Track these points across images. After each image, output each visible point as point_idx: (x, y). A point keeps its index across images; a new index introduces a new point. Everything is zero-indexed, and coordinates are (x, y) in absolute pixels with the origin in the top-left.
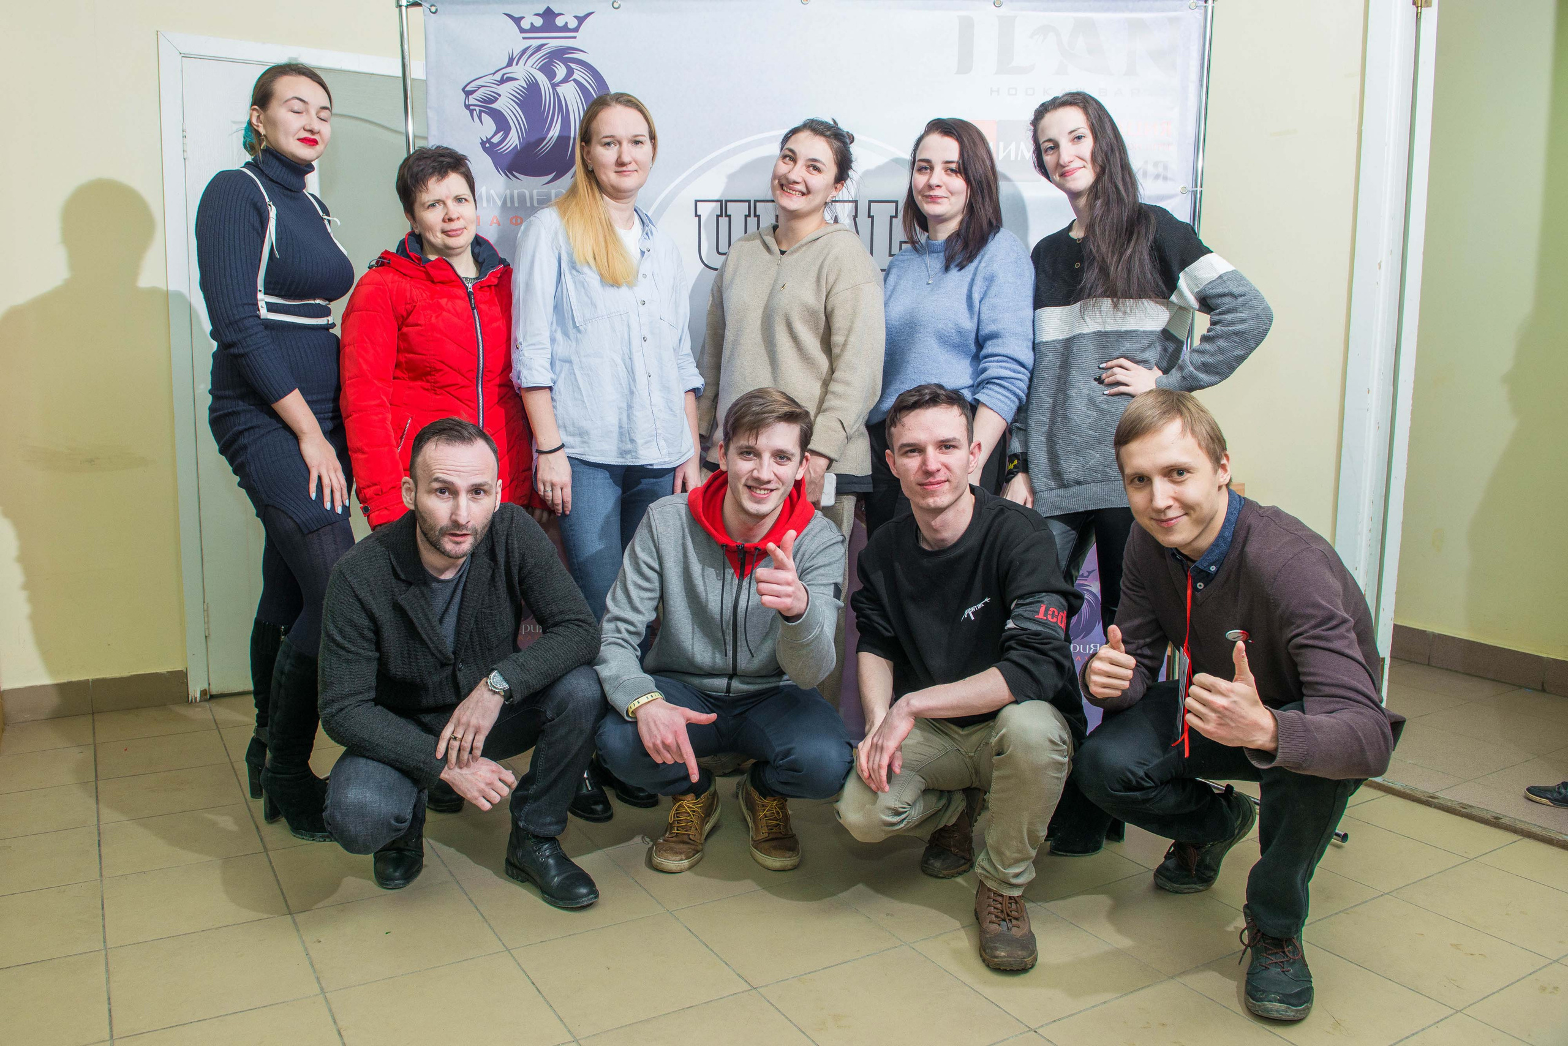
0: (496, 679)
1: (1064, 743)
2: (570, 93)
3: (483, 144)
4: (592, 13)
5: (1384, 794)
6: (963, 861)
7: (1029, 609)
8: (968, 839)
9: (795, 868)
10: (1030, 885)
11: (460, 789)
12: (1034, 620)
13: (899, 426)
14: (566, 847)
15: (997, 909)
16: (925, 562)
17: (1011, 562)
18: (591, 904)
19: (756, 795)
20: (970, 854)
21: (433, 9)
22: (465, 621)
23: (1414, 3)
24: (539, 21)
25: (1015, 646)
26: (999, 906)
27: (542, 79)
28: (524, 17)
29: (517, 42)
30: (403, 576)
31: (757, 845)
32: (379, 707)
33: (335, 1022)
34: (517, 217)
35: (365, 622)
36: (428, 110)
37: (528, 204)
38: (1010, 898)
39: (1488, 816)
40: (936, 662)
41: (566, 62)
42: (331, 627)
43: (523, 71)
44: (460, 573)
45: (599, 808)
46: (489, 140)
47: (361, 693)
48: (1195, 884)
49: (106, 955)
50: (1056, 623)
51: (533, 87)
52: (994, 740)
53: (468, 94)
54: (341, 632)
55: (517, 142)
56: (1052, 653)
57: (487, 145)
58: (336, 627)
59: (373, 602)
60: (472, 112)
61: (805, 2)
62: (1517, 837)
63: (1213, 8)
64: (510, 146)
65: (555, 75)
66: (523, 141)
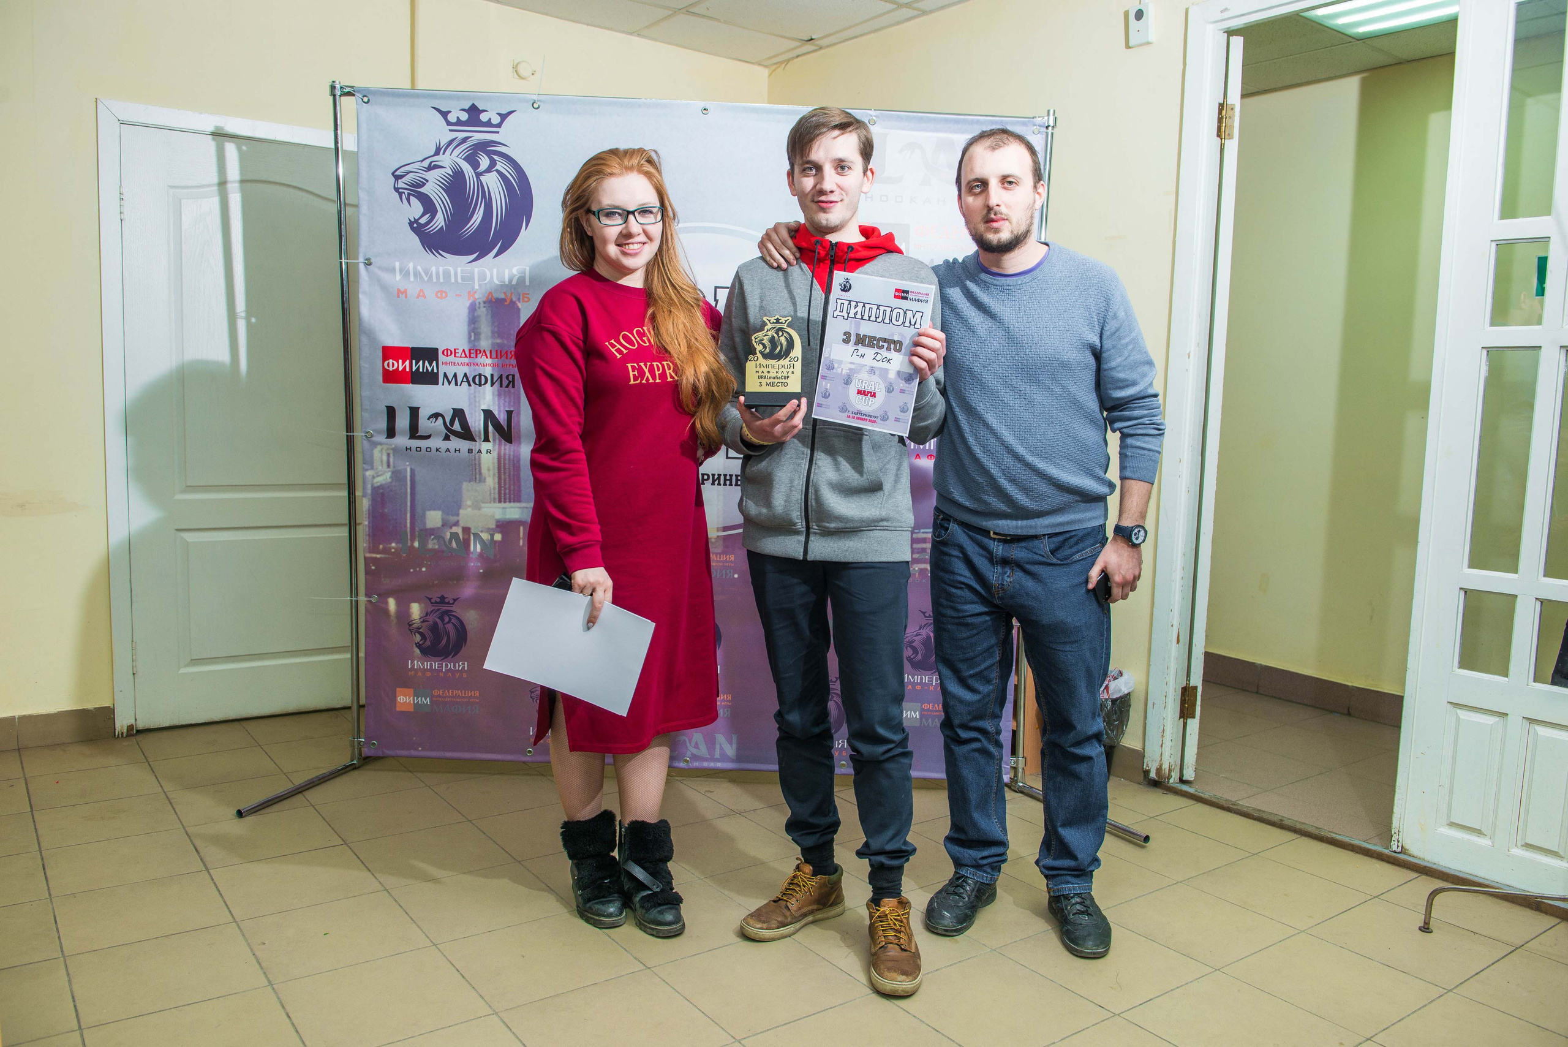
2: (492, 182)
3: (411, 224)
4: (515, 111)
5: (1194, 802)
21: (366, 99)
23: (1219, 136)
24: (464, 117)
27: (467, 168)
28: (451, 112)
29: (445, 134)
34: (441, 291)
36: (360, 191)
37: (453, 280)
39: (1275, 819)
41: (489, 154)
43: (448, 160)
46: (416, 221)
51: (458, 175)
55: (443, 224)
57: (415, 225)
60: (401, 194)
61: (705, 112)
62: (1294, 836)
63: (1052, 134)
64: (436, 228)
65: (479, 165)
66: (449, 223)
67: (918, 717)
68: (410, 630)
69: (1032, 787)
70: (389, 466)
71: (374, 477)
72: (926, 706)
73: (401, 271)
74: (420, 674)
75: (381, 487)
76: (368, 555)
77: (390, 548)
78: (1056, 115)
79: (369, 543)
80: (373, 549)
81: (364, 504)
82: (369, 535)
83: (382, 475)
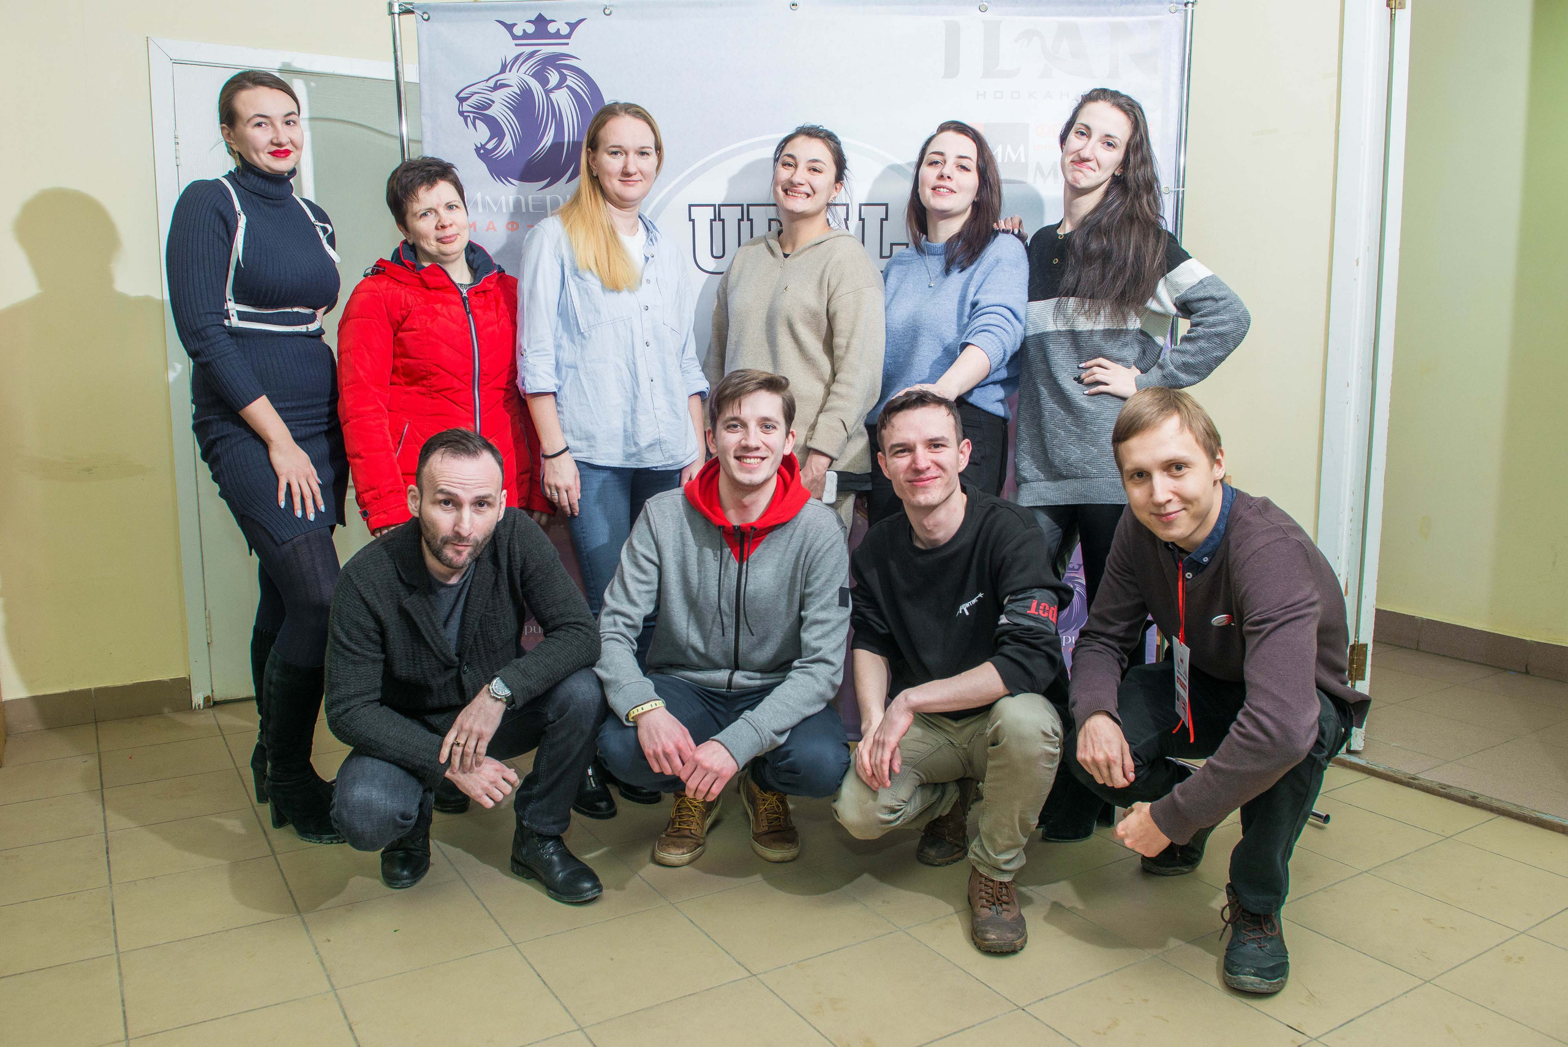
0: (498, 686)
1: (1056, 734)
2: (562, 99)
3: (477, 150)
4: (584, 20)
5: (1367, 776)
6: (957, 849)
7: (1021, 604)
8: (962, 827)
9: (794, 859)
10: (1022, 870)
11: (464, 787)
12: (1027, 615)
13: (889, 427)
14: (570, 843)
15: (988, 894)
16: (920, 560)
17: (1004, 559)
18: (595, 898)
19: (756, 789)
20: (964, 842)
21: (426, 16)
22: (470, 624)
23: (1388, 5)
24: (531, 29)
25: (1008, 641)
26: (990, 890)
27: (535, 85)
28: (516, 24)
29: (510, 49)
30: (406, 581)
31: (757, 837)
32: (385, 707)
33: (346, 1017)
34: (512, 223)
35: (371, 624)
36: (422, 117)
37: (524, 210)
38: (1001, 883)
39: (1465, 795)
40: (931, 658)
41: (558, 68)
42: (338, 629)
43: (514, 78)
44: (465, 578)
45: (603, 805)
46: (483, 146)
47: (367, 694)
48: (1180, 866)
49: (119, 958)
50: (1048, 617)
51: (526, 93)
52: (989, 731)
53: (462, 100)
54: (347, 634)
55: (511, 148)
56: (1044, 648)
57: (482, 151)
58: (343, 629)
59: (379, 605)
60: (466, 118)
61: (793, 7)
62: (1493, 815)
63: (1192, 11)
64: (504, 153)
65: (548, 81)
66: (518, 147)
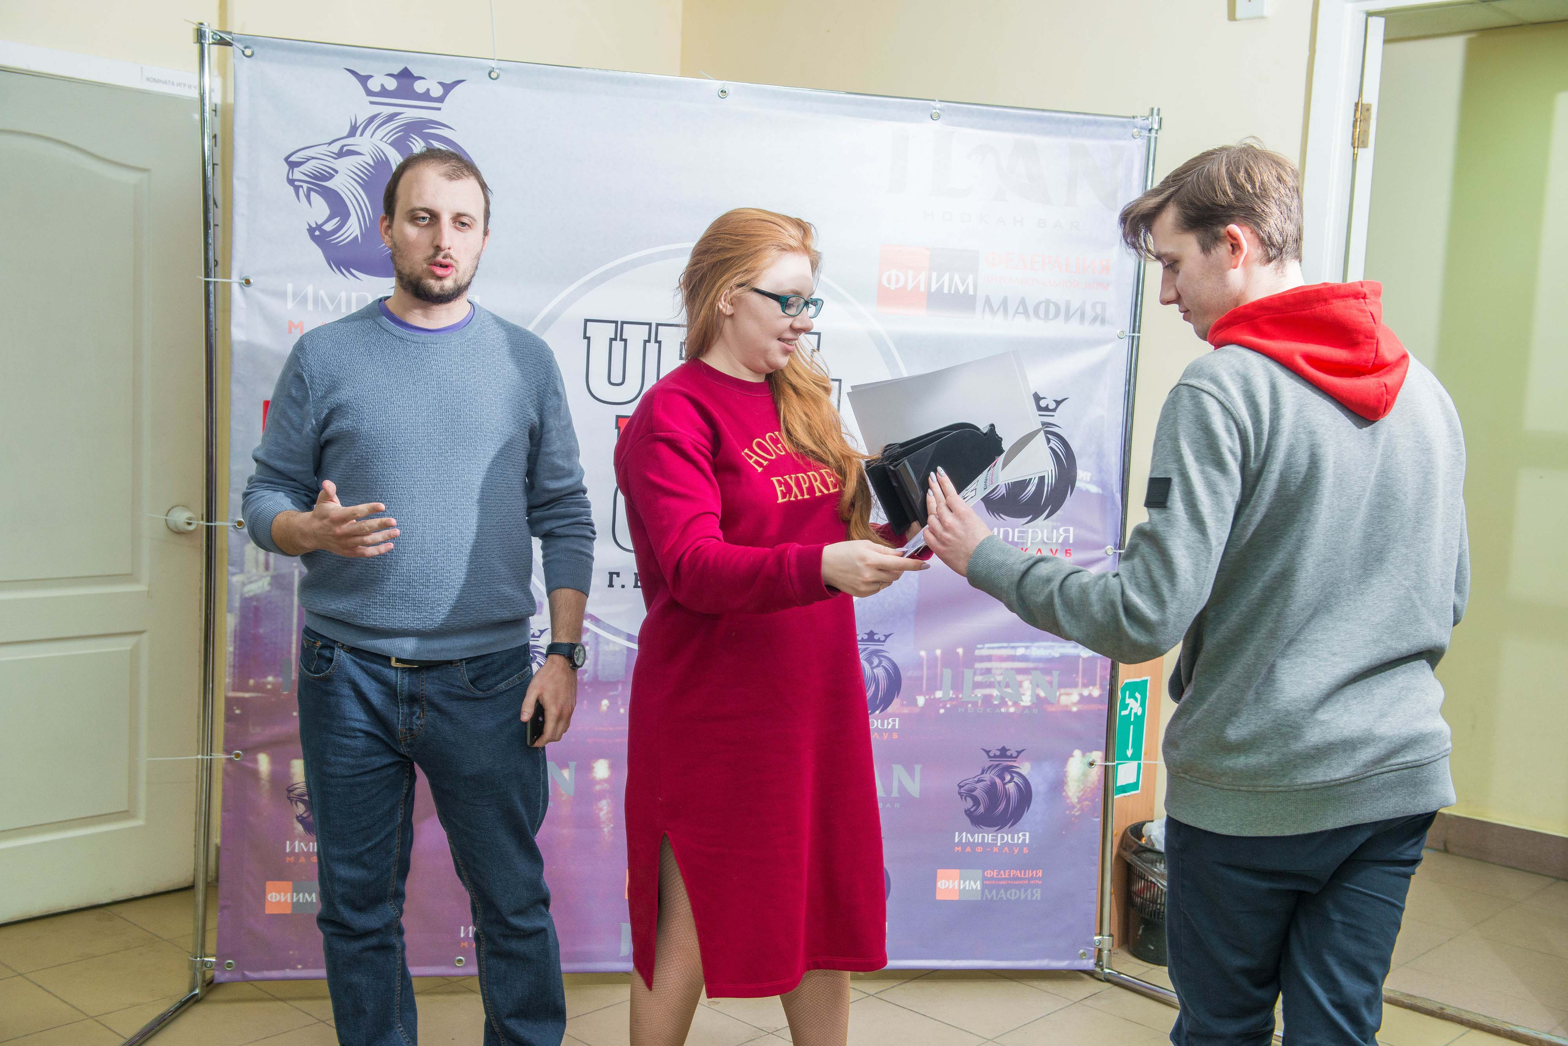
3: (311, 231)
4: (464, 81)
21: (248, 52)
23: (1352, 144)
24: (392, 84)
27: (393, 156)
28: (371, 76)
29: (363, 108)
41: (425, 138)
43: (367, 144)
46: (319, 227)
51: (382, 165)
53: (293, 165)
60: (297, 189)
63: (1156, 138)
64: (349, 236)
65: (410, 152)
66: (366, 232)
67: (979, 888)
68: (289, 798)
69: (1120, 973)
70: (267, 568)
71: (244, 584)
72: (989, 873)
73: (295, 295)
74: (302, 860)
75: (255, 598)
76: (231, 694)
77: (265, 684)
78: (1161, 116)
79: (234, 677)
80: (240, 686)
81: (228, 623)
82: (234, 666)
83: (256, 581)
